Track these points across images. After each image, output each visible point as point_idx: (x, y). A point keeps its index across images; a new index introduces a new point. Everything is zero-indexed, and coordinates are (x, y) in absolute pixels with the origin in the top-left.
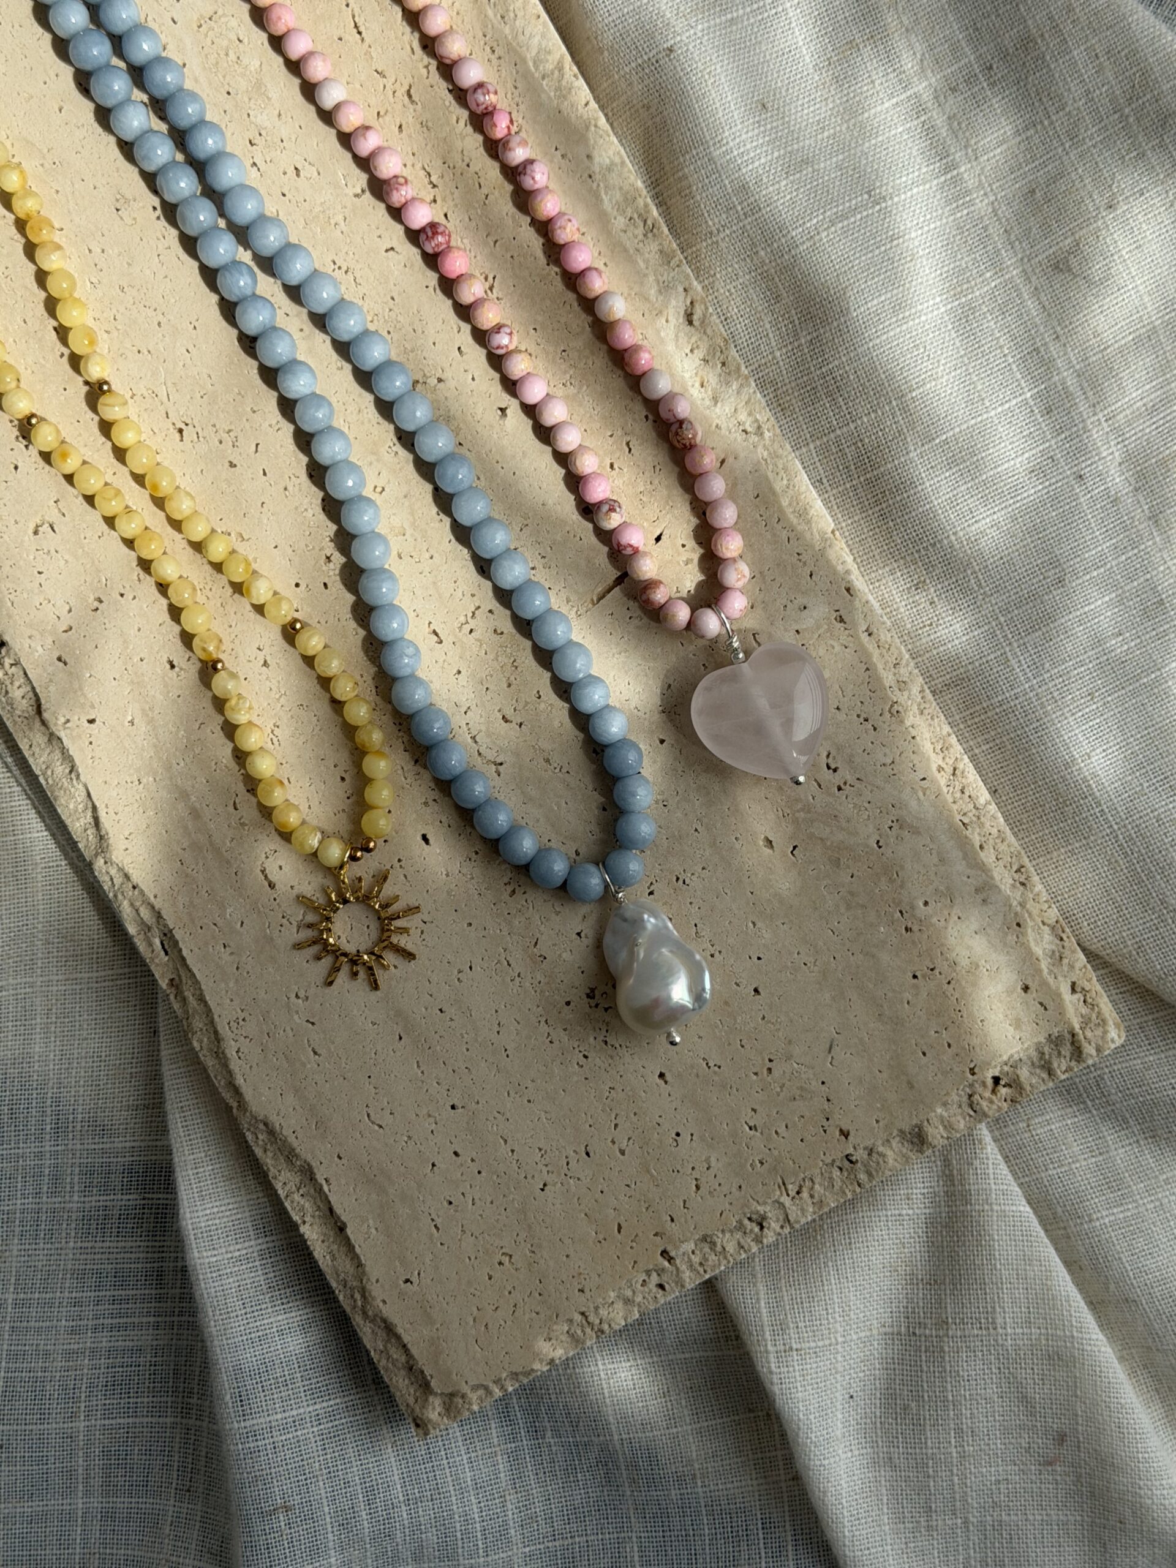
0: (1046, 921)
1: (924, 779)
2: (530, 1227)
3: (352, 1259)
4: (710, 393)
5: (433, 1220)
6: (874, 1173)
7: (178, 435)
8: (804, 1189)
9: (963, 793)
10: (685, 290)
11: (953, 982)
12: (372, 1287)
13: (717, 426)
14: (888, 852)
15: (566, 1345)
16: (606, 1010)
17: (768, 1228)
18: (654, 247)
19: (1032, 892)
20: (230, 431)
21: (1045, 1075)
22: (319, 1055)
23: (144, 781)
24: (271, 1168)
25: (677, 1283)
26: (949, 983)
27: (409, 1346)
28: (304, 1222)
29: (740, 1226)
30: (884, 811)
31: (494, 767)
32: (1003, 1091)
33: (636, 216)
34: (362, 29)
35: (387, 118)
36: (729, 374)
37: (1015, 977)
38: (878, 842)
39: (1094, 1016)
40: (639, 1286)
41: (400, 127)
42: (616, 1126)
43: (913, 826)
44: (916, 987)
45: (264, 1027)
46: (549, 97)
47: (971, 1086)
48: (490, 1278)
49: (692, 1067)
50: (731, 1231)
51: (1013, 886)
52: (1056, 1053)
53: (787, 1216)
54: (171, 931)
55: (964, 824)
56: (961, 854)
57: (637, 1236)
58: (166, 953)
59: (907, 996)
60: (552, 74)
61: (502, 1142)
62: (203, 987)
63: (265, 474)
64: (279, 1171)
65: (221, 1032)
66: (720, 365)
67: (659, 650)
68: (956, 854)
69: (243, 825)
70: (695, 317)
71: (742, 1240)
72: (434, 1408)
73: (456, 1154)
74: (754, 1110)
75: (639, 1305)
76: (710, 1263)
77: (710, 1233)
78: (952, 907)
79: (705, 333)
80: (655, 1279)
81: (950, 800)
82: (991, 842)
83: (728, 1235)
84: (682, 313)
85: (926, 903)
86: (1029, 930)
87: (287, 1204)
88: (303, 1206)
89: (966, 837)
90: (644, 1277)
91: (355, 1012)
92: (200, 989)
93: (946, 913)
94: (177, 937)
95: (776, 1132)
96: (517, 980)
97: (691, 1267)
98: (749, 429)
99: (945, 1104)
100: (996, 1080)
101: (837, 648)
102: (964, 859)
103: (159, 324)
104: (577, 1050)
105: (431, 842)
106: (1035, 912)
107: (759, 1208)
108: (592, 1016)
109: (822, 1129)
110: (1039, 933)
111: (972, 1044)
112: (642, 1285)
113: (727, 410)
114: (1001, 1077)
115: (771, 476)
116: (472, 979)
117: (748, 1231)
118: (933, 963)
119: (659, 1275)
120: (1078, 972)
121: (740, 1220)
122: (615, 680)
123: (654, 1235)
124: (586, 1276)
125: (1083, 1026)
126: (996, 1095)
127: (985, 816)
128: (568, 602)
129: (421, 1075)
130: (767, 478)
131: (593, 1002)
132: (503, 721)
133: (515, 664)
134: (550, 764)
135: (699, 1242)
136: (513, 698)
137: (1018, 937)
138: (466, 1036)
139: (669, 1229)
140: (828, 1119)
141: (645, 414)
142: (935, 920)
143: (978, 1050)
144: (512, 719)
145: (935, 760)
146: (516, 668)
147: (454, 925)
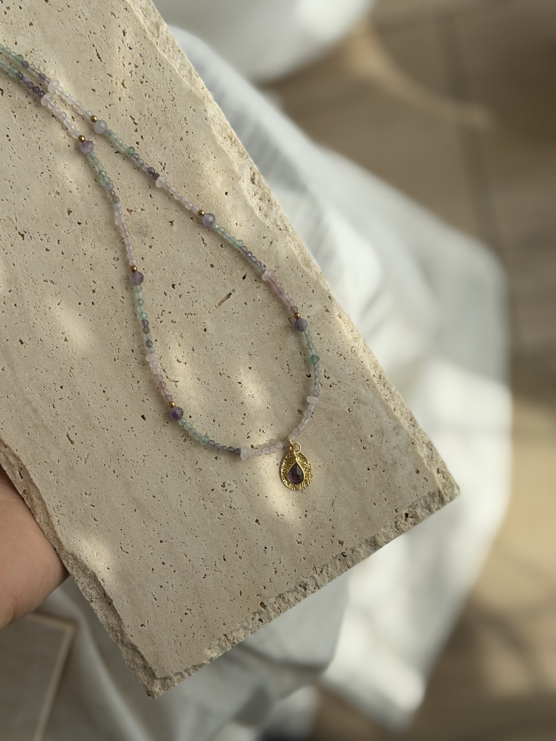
0: (424, 442)
1: (368, 380)
2: (199, 596)
3: (115, 617)
4: (264, 213)
5: (153, 595)
6: (355, 561)
7: (21, 237)
8: (324, 570)
9: (384, 386)
10: (250, 168)
11: (385, 471)
12: (126, 630)
13: (268, 227)
14: (354, 414)
15: (218, 651)
16: (230, 492)
17: (309, 589)
18: (236, 150)
19: (417, 429)
20: (46, 235)
21: (428, 512)
22: (97, 521)
23: (10, 396)
24: (76, 577)
25: (268, 618)
26: (384, 471)
27: (144, 656)
28: (92, 601)
29: (296, 589)
30: (351, 395)
31: (174, 383)
32: (410, 520)
33: (227, 137)
34: (101, 56)
35: (114, 95)
36: (271, 204)
37: (412, 467)
38: (349, 409)
39: (448, 483)
40: (250, 620)
41: (120, 99)
42: (237, 545)
43: (364, 402)
44: (369, 474)
45: (71, 509)
46: (186, 85)
47: (396, 517)
48: (181, 621)
49: (271, 516)
50: (292, 592)
51: (409, 427)
52: (432, 501)
53: (317, 583)
54: (24, 466)
55: (386, 400)
56: (386, 413)
57: (249, 596)
58: (22, 478)
59: (366, 478)
60: (187, 75)
61: (185, 557)
62: (41, 492)
63: (63, 253)
64: (79, 578)
65: (50, 512)
66: (267, 201)
67: (247, 327)
68: (383, 413)
69: (58, 415)
70: (255, 180)
71: (296, 596)
72: (157, 686)
73: (163, 563)
74: (299, 534)
75: (251, 630)
76: (283, 607)
77: (282, 593)
78: (383, 437)
79: (260, 187)
80: (257, 617)
81: (380, 390)
82: (398, 407)
83: (290, 594)
84: (250, 178)
85: (372, 436)
86: (418, 446)
87: (84, 594)
88: (91, 594)
89: (388, 405)
90: (253, 616)
91: (113, 500)
92: (39, 493)
93: (381, 439)
94: (28, 469)
95: (310, 544)
96: (189, 480)
97: (274, 609)
98: (282, 228)
99: (385, 527)
100: (407, 515)
101: (326, 323)
102: (387, 415)
103: (11, 187)
104: (218, 511)
105: (146, 419)
106: (419, 438)
107: (304, 580)
108: (224, 495)
109: (331, 541)
110: (422, 447)
111: (395, 499)
112: (252, 620)
113: (272, 220)
114: (409, 513)
115: (293, 248)
116: (168, 481)
117: (299, 591)
118: (376, 463)
119: (259, 615)
120: (440, 464)
121: (296, 586)
122: (227, 341)
123: (257, 596)
124: (226, 617)
125: (444, 488)
126: (407, 521)
127: (395, 396)
128: (205, 307)
129: (145, 527)
130: (291, 249)
131: (224, 489)
132: (177, 362)
133: (182, 336)
134: (200, 381)
135: (277, 598)
136: (182, 351)
137: (413, 449)
138: (166, 508)
139: (264, 592)
140: (333, 537)
141: (236, 222)
142: (376, 443)
143: (398, 501)
144: (181, 361)
145: (372, 372)
146: (182, 337)
147: (158, 457)
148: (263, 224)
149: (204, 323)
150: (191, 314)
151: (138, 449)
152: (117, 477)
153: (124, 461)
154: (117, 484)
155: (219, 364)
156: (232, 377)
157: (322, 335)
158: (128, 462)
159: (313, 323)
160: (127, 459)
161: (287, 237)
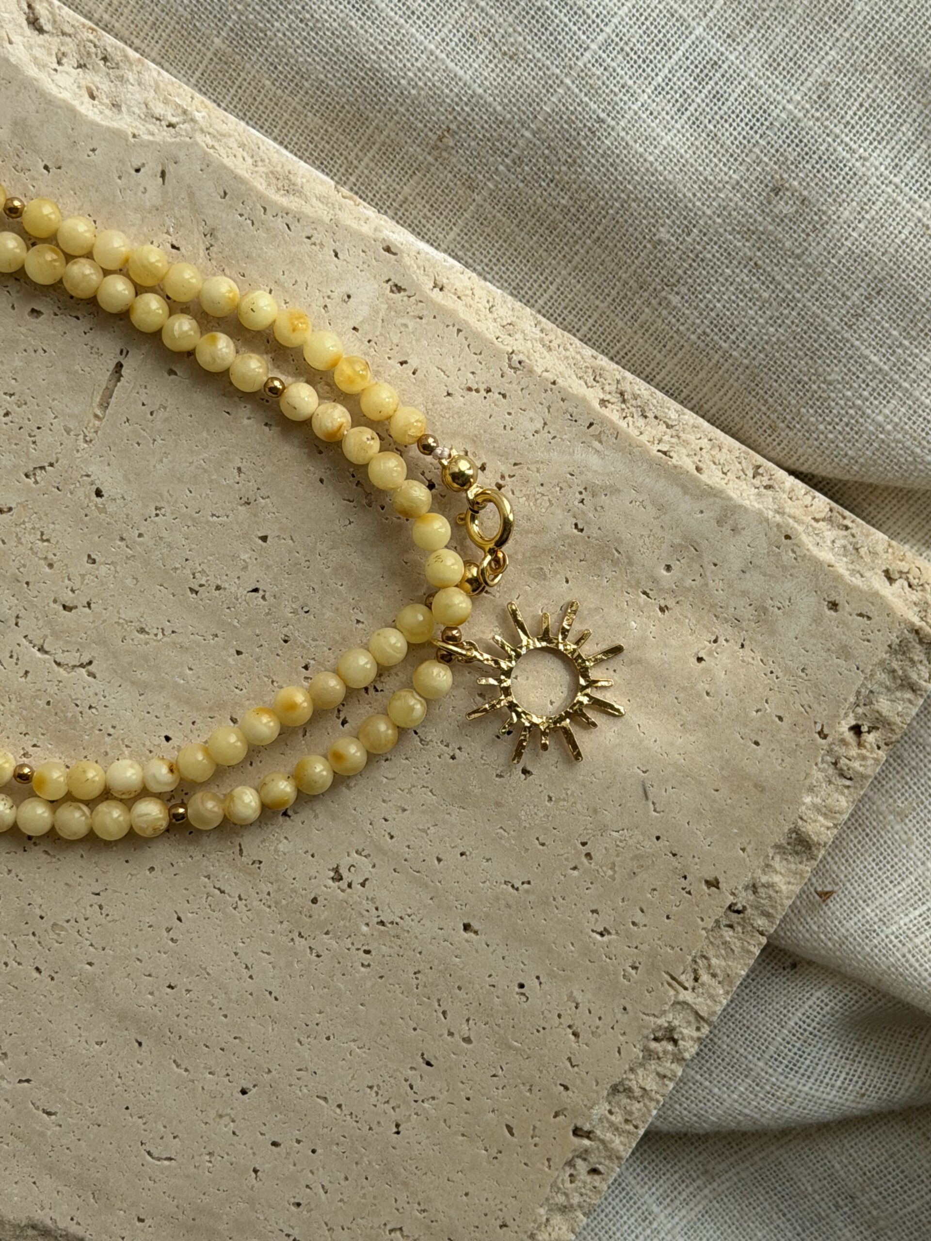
0: (818, 516)
1: (591, 424)
2: (405, 1184)
4: (107, 101)
5: (288, 1235)
6: (771, 911)
8: (701, 972)
9: (646, 417)
11: (746, 643)
13: (134, 136)
14: (596, 533)
16: (363, 885)
17: (683, 1039)
21: (909, 695)
22: (55, 1114)
25: (610, 1158)
26: (743, 646)
29: (649, 1054)
30: (564, 485)
31: (83, 670)
32: (870, 738)
36: (118, 67)
37: (813, 599)
38: (576, 525)
40: (568, 1185)
42: (444, 1013)
43: (606, 487)
44: (707, 671)
47: (830, 752)
49: (497, 899)
50: (642, 1065)
51: (759, 495)
52: (908, 662)
53: (697, 1013)
55: (665, 453)
56: (678, 490)
57: (535, 1128)
59: (702, 685)
61: (323, 1102)
66: (101, 63)
67: (205, 434)
68: (673, 493)
70: (42, 21)
71: (659, 1069)
73: (275, 1144)
74: (593, 911)
75: (580, 1206)
76: (636, 1114)
77: (618, 1080)
78: (700, 556)
79: (64, 34)
80: (582, 1167)
81: (635, 433)
82: (706, 457)
83: (640, 1071)
84: (25, 24)
85: (668, 568)
86: (804, 538)
89: (675, 467)
90: (569, 1171)
91: (71, 1041)
93: (696, 566)
95: (634, 923)
96: (241, 904)
97: (616, 1129)
98: (174, 120)
99: (811, 789)
100: (856, 730)
101: (411, 324)
102: (685, 493)
104: (353, 948)
106: (798, 512)
107: (659, 1021)
108: (351, 901)
109: (684, 892)
110: (817, 535)
111: (804, 702)
112: (571, 1182)
113: (137, 110)
114: (860, 723)
115: (228, 162)
116: (188, 931)
117: (661, 1055)
118: (713, 633)
119: (585, 1160)
120: (885, 556)
121: (645, 1047)
122: (171, 496)
123: (555, 1117)
124: (500, 1207)
125: (923, 614)
126: (865, 747)
127: (684, 430)
128: (68, 433)
129: (185, 1074)
130: (225, 167)
131: (343, 884)
132: (66, 613)
133: (44, 537)
134: (148, 633)
135: (611, 1098)
136: (63, 578)
137: (794, 552)
138: (214, 1001)
139: (569, 1101)
140: (685, 877)
141: (41, 165)
142: (688, 582)
143: (815, 706)
144: (75, 603)
145: (593, 396)
146: (48, 540)
147: (133, 881)
148: (117, 134)
149: (88, 476)
150: (42, 468)
151: (71, 882)
152: (52, 979)
153: (51, 933)
154: (61, 998)
155: (177, 566)
156: (227, 586)
157: (414, 362)
158: (63, 928)
159: (375, 339)
160: (55, 924)
161: (199, 138)
